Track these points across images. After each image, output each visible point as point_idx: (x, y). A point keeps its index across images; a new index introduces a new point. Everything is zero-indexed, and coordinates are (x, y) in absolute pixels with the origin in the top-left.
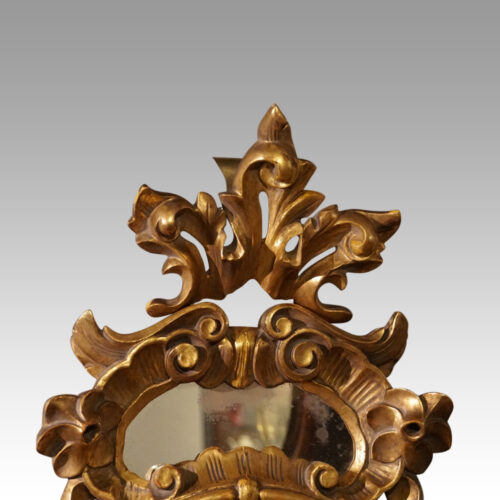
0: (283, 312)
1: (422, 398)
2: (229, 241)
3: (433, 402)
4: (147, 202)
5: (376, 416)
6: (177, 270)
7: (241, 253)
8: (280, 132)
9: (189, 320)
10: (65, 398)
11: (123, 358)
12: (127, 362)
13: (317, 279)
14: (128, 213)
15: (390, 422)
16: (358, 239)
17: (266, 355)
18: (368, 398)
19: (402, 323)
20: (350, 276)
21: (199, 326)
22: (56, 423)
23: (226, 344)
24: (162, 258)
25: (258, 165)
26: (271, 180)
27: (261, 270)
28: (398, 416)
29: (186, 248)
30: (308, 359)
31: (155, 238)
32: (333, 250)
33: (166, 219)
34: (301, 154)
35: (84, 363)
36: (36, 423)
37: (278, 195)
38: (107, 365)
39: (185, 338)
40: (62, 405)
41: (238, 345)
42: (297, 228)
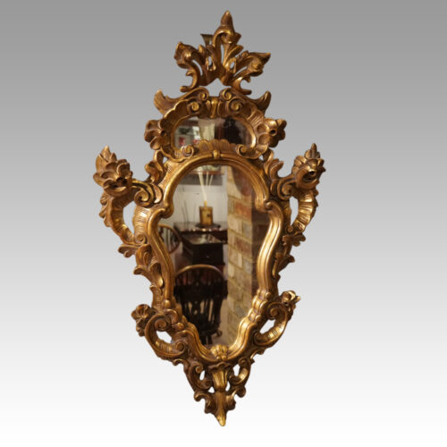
0: (228, 91)
1: (276, 121)
2: (210, 64)
3: (280, 123)
4: (181, 49)
5: (260, 128)
6: (191, 75)
7: (215, 68)
8: (228, 21)
9: (195, 94)
10: (153, 121)
11: (172, 107)
12: (174, 109)
13: (240, 79)
14: (174, 53)
15: (265, 130)
16: (255, 63)
17: (222, 106)
18: (257, 122)
19: (269, 95)
20: (252, 78)
21: (199, 96)
22: (151, 130)
23: (208, 102)
24: (186, 70)
25: (221, 35)
26: (225, 40)
27: (221, 74)
28: (268, 128)
29: (195, 67)
30: (237, 108)
31: (183, 62)
32: (245, 68)
33: (188, 55)
34: (237, 31)
35: (158, 109)
36: (143, 130)
37: (227, 46)
38: (167, 110)
39: (194, 100)
40: (153, 123)
41: (213, 103)
42: (234, 59)
